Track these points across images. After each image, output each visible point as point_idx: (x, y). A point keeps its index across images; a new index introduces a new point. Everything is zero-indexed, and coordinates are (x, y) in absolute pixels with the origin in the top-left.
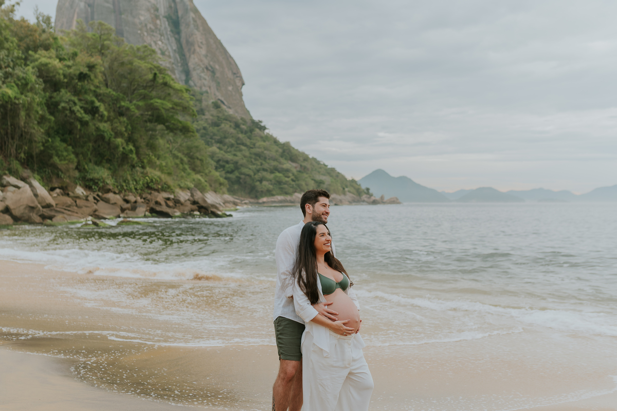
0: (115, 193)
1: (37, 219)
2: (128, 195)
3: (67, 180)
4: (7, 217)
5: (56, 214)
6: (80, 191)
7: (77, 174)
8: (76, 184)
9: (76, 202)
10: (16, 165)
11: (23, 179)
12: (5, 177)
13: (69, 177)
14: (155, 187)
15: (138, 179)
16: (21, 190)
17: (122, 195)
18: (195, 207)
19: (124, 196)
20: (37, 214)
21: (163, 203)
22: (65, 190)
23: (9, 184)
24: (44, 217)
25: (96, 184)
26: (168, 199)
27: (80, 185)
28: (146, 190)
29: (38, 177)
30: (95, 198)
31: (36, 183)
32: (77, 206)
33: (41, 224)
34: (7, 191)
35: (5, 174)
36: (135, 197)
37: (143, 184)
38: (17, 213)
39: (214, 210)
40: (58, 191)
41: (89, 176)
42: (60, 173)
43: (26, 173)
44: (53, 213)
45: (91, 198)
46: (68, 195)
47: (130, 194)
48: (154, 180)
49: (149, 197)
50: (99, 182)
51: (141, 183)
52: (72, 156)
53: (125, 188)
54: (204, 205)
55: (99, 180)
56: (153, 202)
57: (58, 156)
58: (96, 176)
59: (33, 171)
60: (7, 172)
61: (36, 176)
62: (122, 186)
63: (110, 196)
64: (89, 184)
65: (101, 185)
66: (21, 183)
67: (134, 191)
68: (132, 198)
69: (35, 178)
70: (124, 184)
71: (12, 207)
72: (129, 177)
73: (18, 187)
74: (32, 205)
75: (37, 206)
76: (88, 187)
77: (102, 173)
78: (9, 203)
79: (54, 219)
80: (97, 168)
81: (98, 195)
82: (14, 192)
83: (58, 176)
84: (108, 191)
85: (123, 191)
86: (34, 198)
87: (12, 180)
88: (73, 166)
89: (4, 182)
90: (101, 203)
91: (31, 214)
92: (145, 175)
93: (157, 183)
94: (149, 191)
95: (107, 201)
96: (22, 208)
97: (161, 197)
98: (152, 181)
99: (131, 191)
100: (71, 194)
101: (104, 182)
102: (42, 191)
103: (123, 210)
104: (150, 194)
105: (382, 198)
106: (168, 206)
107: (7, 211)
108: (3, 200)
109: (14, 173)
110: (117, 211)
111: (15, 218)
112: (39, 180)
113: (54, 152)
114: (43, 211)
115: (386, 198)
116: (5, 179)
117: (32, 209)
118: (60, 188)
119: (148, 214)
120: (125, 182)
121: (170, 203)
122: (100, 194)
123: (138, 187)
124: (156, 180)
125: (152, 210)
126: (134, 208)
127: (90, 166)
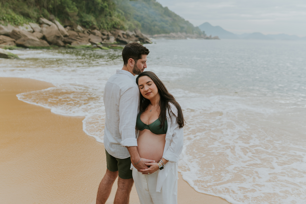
0: (97, 30)
1: (62, 44)
2: (104, 31)
3: (73, 22)
4: (45, 42)
5: (72, 41)
6: (79, 28)
7: (78, 19)
8: (77, 24)
9: (78, 34)
10: (46, 12)
11: (50, 20)
12: (41, 19)
13: (74, 20)
14: (117, 27)
15: (108, 22)
16: (51, 26)
17: (101, 31)
18: (137, 39)
19: (102, 31)
20: (61, 40)
21: (121, 36)
22: (72, 27)
23: (44, 23)
24: (65, 42)
25: (88, 24)
26: (123, 34)
27: (80, 25)
28: (113, 29)
29: (58, 19)
30: (88, 33)
31: (58, 23)
32: (79, 36)
33: (64, 47)
34: (43, 27)
35: (41, 17)
36: (107, 32)
37: (111, 25)
38: (50, 39)
39: (147, 40)
40: (68, 27)
41: (84, 20)
42: (69, 18)
43: (52, 17)
44: (70, 40)
45: (86, 32)
46: (73, 30)
47: (105, 31)
48: (116, 23)
49: (114, 32)
50: (90, 23)
51: (110, 24)
52: (76, 8)
53: (102, 27)
54: (142, 38)
55: (89, 22)
56: (117, 35)
57: (69, 8)
58: (87, 20)
59: (55, 16)
60: (42, 16)
61: (57, 18)
62: (101, 26)
63: (96, 31)
64: (85, 24)
65: (91, 25)
66: (50, 23)
67: (106, 29)
68: (106, 33)
69: (56, 20)
70: (102, 25)
71: (47, 36)
72: (104, 21)
73: (49, 25)
74: (58, 35)
75: (61, 36)
76: (83, 26)
77: (91, 18)
78: (45, 34)
79: (72, 44)
80: (88, 15)
81: (89, 31)
82: (47, 28)
83: (68, 20)
84: (95, 28)
85: (101, 29)
86: (58, 31)
87: (45, 20)
88: (76, 14)
89: (41, 22)
90: (91, 35)
91: (58, 41)
92: (112, 20)
93: (118, 25)
94: (114, 29)
95: (94, 34)
96: (53, 37)
97: (121, 32)
98: (115, 24)
99: (105, 29)
100: (75, 29)
101: (92, 23)
102: (61, 27)
103: (103, 39)
104: (115, 31)
105: (211, 36)
106: (124, 37)
107: (44, 38)
108: (41, 32)
109: (45, 17)
110: (101, 40)
111: (50, 43)
112: (59, 21)
113: (66, 5)
114: (64, 39)
115: (213, 36)
116: (41, 20)
117: (58, 37)
118: (70, 26)
119: (116, 42)
120: (102, 23)
121: (126, 37)
122: (90, 30)
123: (109, 27)
124: (118, 24)
125: (117, 40)
126: (108, 39)
127: (84, 14)
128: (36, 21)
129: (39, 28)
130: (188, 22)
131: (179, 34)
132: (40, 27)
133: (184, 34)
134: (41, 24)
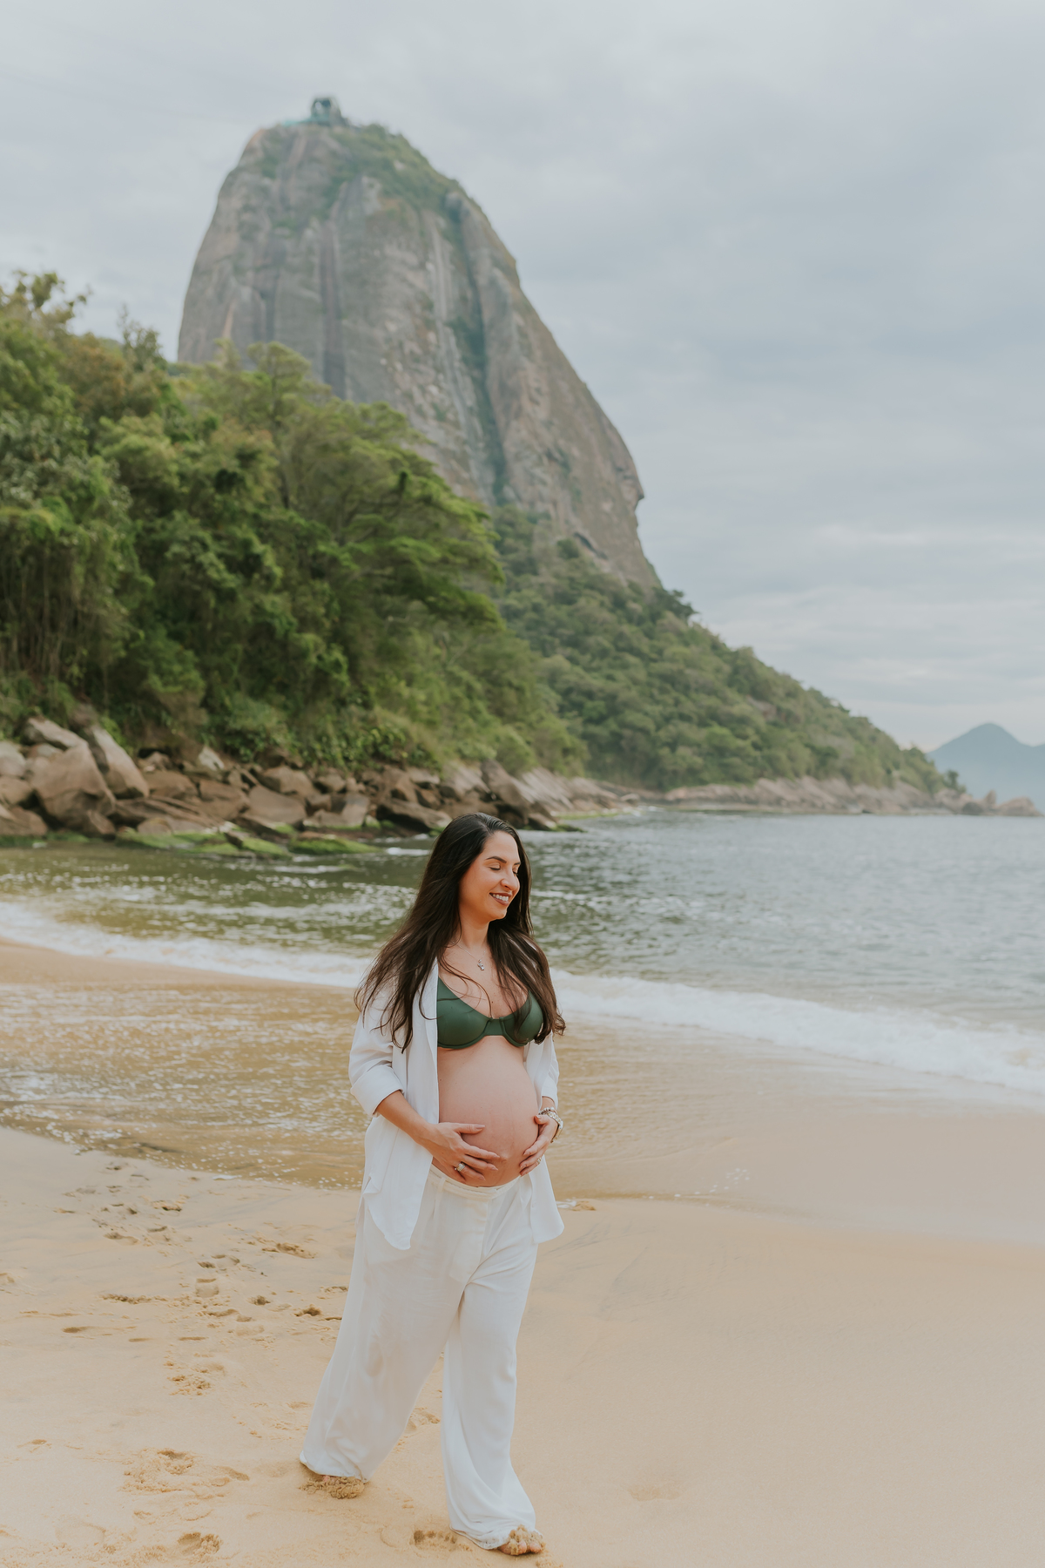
0: (294, 767)
1: (102, 825)
2: (327, 774)
3: (179, 732)
4: (34, 817)
5: (147, 815)
6: (209, 759)
7: (204, 718)
8: (202, 742)
9: (198, 786)
10: (60, 692)
11: (77, 729)
12: (32, 721)
13: (186, 725)
14: (393, 754)
15: (351, 734)
16: (69, 752)
17: (311, 773)
19: (317, 775)
20: (102, 813)
21: (411, 795)
22: (175, 757)
23: (42, 739)
24: (118, 821)
25: (249, 743)
26: (425, 786)
27: (211, 746)
28: (371, 763)
29: (111, 723)
30: (244, 779)
31: (105, 739)
32: (200, 795)
33: (109, 838)
34: (36, 755)
35: (33, 715)
36: (343, 778)
37: (365, 747)
38: (56, 808)
39: (538, 817)
40: (157, 757)
41: (235, 725)
42: (164, 715)
43: (83, 711)
44: (139, 812)
45: (235, 778)
46: (181, 768)
47: (332, 770)
48: (391, 737)
49: (377, 778)
50: (257, 740)
51: (359, 743)
52: (194, 675)
53: (320, 755)
54: (513, 803)
55: (257, 733)
56: (387, 792)
57: (161, 673)
58: (249, 723)
59: (100, 708)
60: (37, 710)
61: (107, 720)
62: (312, 751)
63: (282, 773)
64: (232, 744)
65: (261, 746)
66: (68, 738)
67: (341, 762)
68: (335, 781)
69: (103, 726)
70: (317, 746)
71: (45, 794)
72: (331, 730)
73: (61, 747)
74: (92, 791)
75: (103, 795)
76: (228, 751)
77: (265, 718)
78: (38, 784)
79: (141, 827)
80: (253, 704)
81: (252, 772)
82: (51, 758)
83: (159, 723)
84: (278, 761)
85: (315, 764)
86: (98, 773)
87: (49, 728)
88: (195, 698)
89: (32, 735)
90: (260, 792)
91: (89, 813)
92: (370, 723)
93: (398, 744)
94: (379, 766)
96: (69, 797)
97: (406, 780)
98: (386, 740)
99: (333, 762)
100: (188, 766)
101: (267, 739)
102: (119, 757)
103: (311, 810)
104: (381, 771)
105: (990, 798)
106: (423, 802)
107: (33, 802)
108: (26, 776)
109: (54, 712)
110: (298, 812)
111: (53, 823)
112: (113, 732)
113: (150, 663)
114: (117, 806)
115: (1002, 800)
116: (32, 726)
117: (92, 799)
118: (163, 751)
119: (372, 821)
120: (319, 739)
121: (430, 797)
122: (258, 768)
123: (352, 754)
124: (397, 739)
125: (382, 813)
126: (337, 807)
127: (236, 699)
128: (10, 732)
129: (20, 757)
130: (863, 722)
131: (809, 785)
132: (25, 755)
133: (839, 785)
134: (28, 743)
